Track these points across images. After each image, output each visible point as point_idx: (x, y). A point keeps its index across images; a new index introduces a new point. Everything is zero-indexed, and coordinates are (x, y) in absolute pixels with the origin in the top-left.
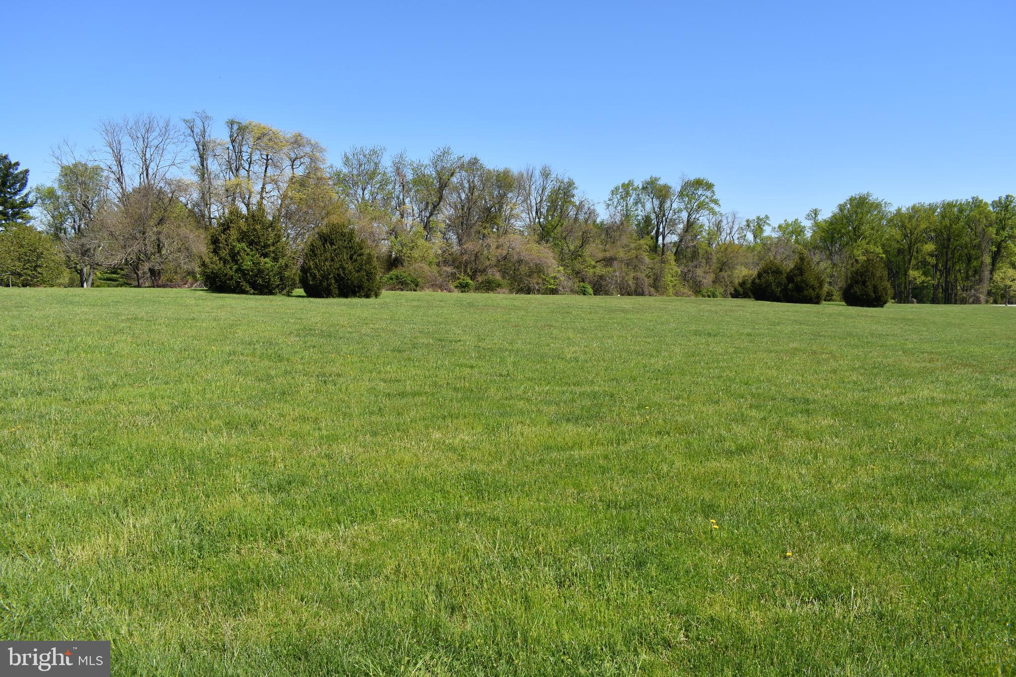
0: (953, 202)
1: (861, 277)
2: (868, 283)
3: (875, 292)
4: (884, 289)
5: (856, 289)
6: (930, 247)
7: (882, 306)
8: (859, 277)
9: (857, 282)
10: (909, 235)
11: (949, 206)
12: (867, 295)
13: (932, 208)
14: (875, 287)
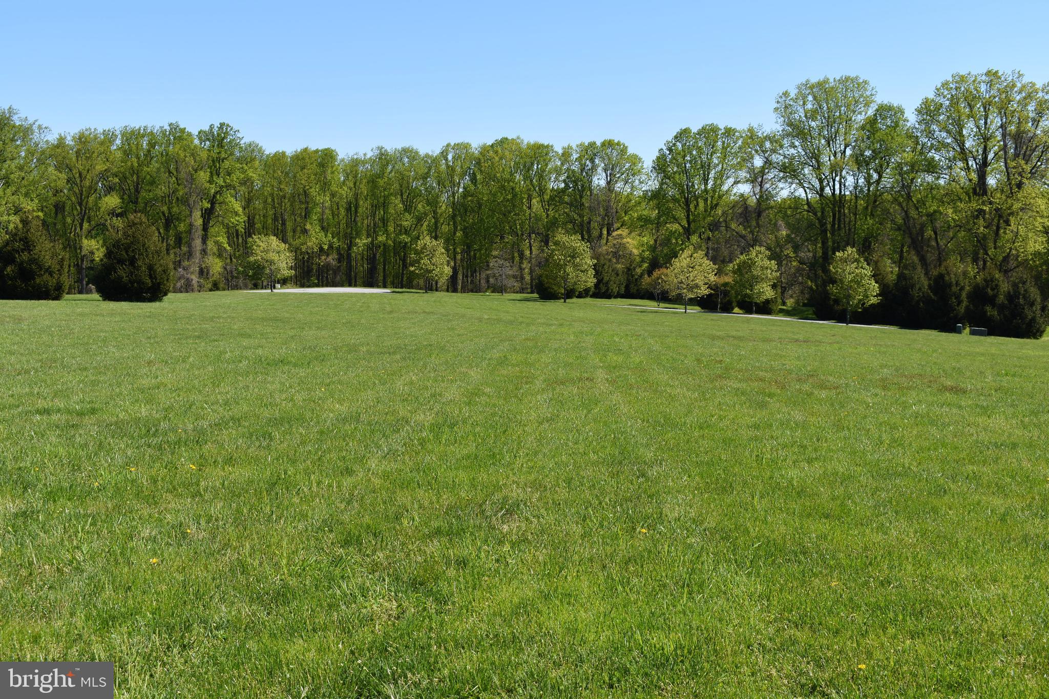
0: (140, 129)
1: (127, 252)
2: (140, 263)
3: (151, 277)
4: (164, 271)
5: (121, 273)
6: (112, 201)
7: (160, 300)
8: (124, 253)
9: (121, 262)
10: (78, 181)
11: (132, 136)
12: (140, 282)
13: (109, 138)
14: (151, 268)
